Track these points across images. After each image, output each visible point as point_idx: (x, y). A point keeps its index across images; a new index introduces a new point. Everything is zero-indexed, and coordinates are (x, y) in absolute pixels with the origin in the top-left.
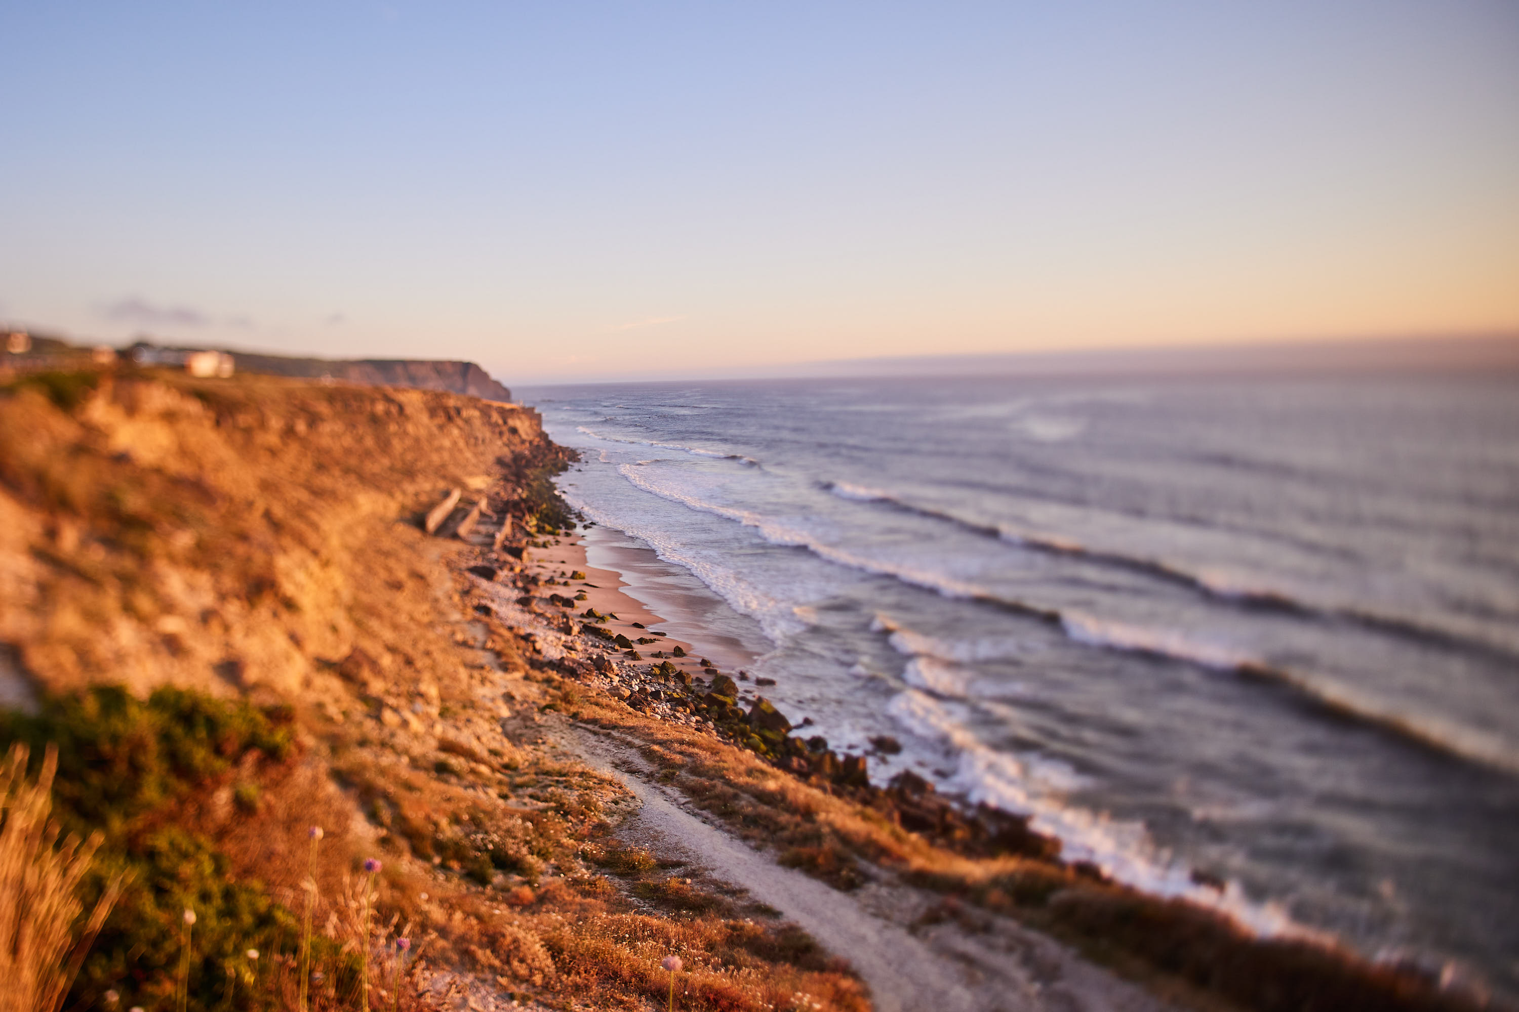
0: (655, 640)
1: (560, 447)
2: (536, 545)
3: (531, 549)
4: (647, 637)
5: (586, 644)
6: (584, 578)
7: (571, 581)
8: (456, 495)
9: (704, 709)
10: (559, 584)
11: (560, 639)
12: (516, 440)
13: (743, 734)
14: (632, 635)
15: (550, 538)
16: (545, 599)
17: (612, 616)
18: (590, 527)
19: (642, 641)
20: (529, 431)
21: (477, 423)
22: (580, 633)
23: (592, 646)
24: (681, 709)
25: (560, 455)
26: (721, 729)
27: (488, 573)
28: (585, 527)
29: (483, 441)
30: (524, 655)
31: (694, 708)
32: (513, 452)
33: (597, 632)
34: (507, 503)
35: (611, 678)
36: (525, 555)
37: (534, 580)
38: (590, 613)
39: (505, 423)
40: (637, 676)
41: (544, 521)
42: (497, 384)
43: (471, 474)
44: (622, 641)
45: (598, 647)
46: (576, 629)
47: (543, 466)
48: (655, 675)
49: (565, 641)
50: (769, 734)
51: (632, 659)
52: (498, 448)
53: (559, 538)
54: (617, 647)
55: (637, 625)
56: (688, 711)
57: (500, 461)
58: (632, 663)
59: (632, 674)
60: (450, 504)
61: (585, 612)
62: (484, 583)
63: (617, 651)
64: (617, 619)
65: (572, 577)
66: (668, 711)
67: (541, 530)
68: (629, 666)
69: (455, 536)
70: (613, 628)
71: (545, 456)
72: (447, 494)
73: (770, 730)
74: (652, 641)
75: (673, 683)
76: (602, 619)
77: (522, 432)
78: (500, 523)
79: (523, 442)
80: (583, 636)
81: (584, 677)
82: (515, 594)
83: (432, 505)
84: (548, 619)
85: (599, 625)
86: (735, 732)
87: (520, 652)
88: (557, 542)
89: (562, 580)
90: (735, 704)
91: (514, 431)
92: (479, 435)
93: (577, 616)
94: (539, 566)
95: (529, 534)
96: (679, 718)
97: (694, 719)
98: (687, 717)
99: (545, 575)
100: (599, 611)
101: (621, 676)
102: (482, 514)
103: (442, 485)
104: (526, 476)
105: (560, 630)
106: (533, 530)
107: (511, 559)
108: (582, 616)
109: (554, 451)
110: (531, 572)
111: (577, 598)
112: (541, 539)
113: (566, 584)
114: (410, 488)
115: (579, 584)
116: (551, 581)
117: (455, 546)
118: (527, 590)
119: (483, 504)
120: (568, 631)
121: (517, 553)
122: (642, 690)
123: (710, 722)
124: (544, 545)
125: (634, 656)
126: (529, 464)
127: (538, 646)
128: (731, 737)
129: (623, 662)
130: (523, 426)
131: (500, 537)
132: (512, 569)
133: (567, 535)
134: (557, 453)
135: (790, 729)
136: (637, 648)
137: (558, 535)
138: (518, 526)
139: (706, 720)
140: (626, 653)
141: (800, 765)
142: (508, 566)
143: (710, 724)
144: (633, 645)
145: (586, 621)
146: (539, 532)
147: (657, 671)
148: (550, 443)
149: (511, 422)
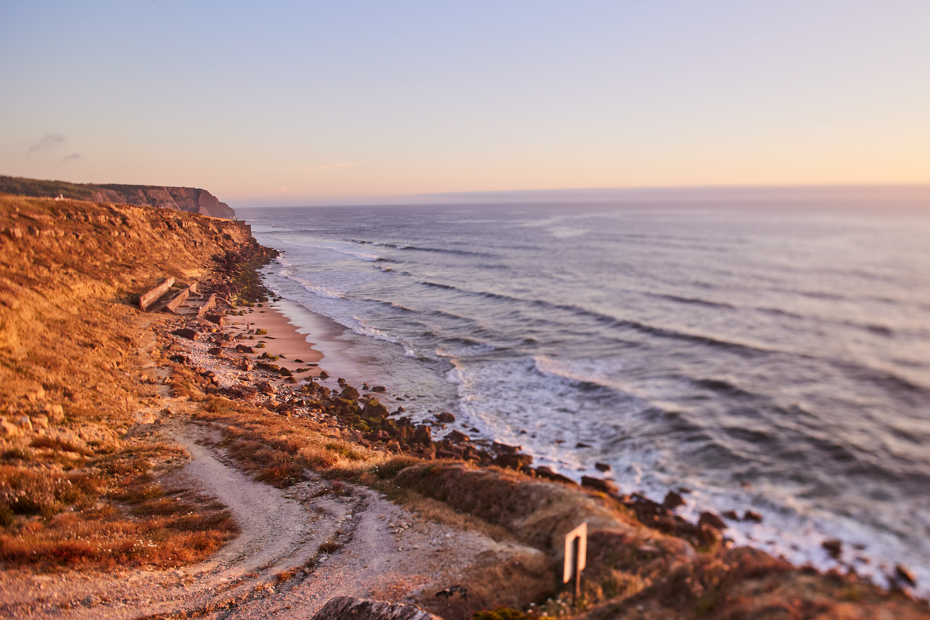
0: (309, 369)
1: (265, 248)
2: (234, 314)
3: (230, 317)
4: (303, 368)
5: (258, 375)
6: (266, 333)
7: (255, 336)
8: (171, 282)
9: (333, 408)
10: (245, 338)
11: (237, 374)
12: (230, 243)
13: (356, 421)
14: (291, 367)
15: (246, 309)
16: (233, 349)
17: (281, 356)
18: (278, 300)
19: (299, 371)
20: (240, 237)
21: (196, 231)
22: (254, 369)
23: (262, 377)
24: (315, 410)
25: (264, 253)
26: (341, 420)
27: (189, 335)
28: (275, 300)
29: (202, 243)
30: (201, 386)
31: (325, 409)
32: (227, 252)
33: (266, 367)
34: (214, 286)
35: (270, 396)
36: (222, 320)
37: (227, 337)
38: (265, 356)
39: (220, 231)
40: (290, 393)
41: (244, 298)
42: (224, 205)
43: (188, 267)
44: (285, 372)
45: (266, 377)
46: (251, 367)
47: (250, 261)
48: (304, 391)
49: (241, 375)
50: (372, 419)
51: (290, 383)
52: (214, 249)
53: (253, 309)
54: (280, 376)
55: (298, 361)
56: (321, 410)
57: (215, 258)
58: (289, 385)
59: (287, 392)
60: (164, 288)
61: (261, 355)
62: (184, 341)
63: (280, 378)
64: (284, 358)
65: (257, 333)
66: (306, 412)
67: (239, 303)
68: (287, 387)
69: (166, 310)
70: (280, 364)
71: (253, 254)
72: (163, 281)
73: (374, 417)
74: (306, 370)
75: (316, 395)
76: (274, 359)
77: (233, 237)
78: (206, 300)
79: (235, 245)
80: (256, 371)
81: (247, 397)
82: (209, 346)
83: (147, 289)
84: (231, 361)
85: (271, 363)
86: (350, 420)
87: (198, 384)
88: (251, 311)
89: (249, 336)
90: (355, 404)
91: (228, 237)
92: (198, 240)
93: (255, 358)
94: (232, 328)
95: (230, 307)
96: (313, 416)
97: (323, 415)
98: (319, 415)
99: (237, 333)
100: (272, 354)
101: (279, 394)
102: (192, 294)
103: (160, 274)
104: (235, 268)
105: (239, 368)
106: (233, 304)
107: (210, 324)
108: (259, 358)
109: (260, 251)
110: (224, 332)
111: (257, 347)
112: (239, 309)
113: (251, 338)
114: (128, 278)
115: (262, 338)
116: (239, 337)
117: (164, 317)
118: (218, 344)
119: (194, 288)
120: (245, 368)
121: (216, 320)
122: (291, 401)
123: (334, 416)
124: (241, 314)
125: (291, 380)
126: (238, 260)
127: (215, 379)
128: (347, 424)
129: (283, 385)
130: (236, 234)
131: (203, 310)
132: (210, 330)
133: (260, 306)
134: (262, 252)
135: (388, 415)
136: (295, 376)
137: (253, 306)
138: (220, 301)
139: (332, 415)
140: (286, 379)
141: (384, 434)
142: (207, 329)
143: (335, 417)
144: (292, 373)
145: (261, 361)
146: (238, 305)
147: (306, 388)
148: (257, 245)
149: (225, 231)
